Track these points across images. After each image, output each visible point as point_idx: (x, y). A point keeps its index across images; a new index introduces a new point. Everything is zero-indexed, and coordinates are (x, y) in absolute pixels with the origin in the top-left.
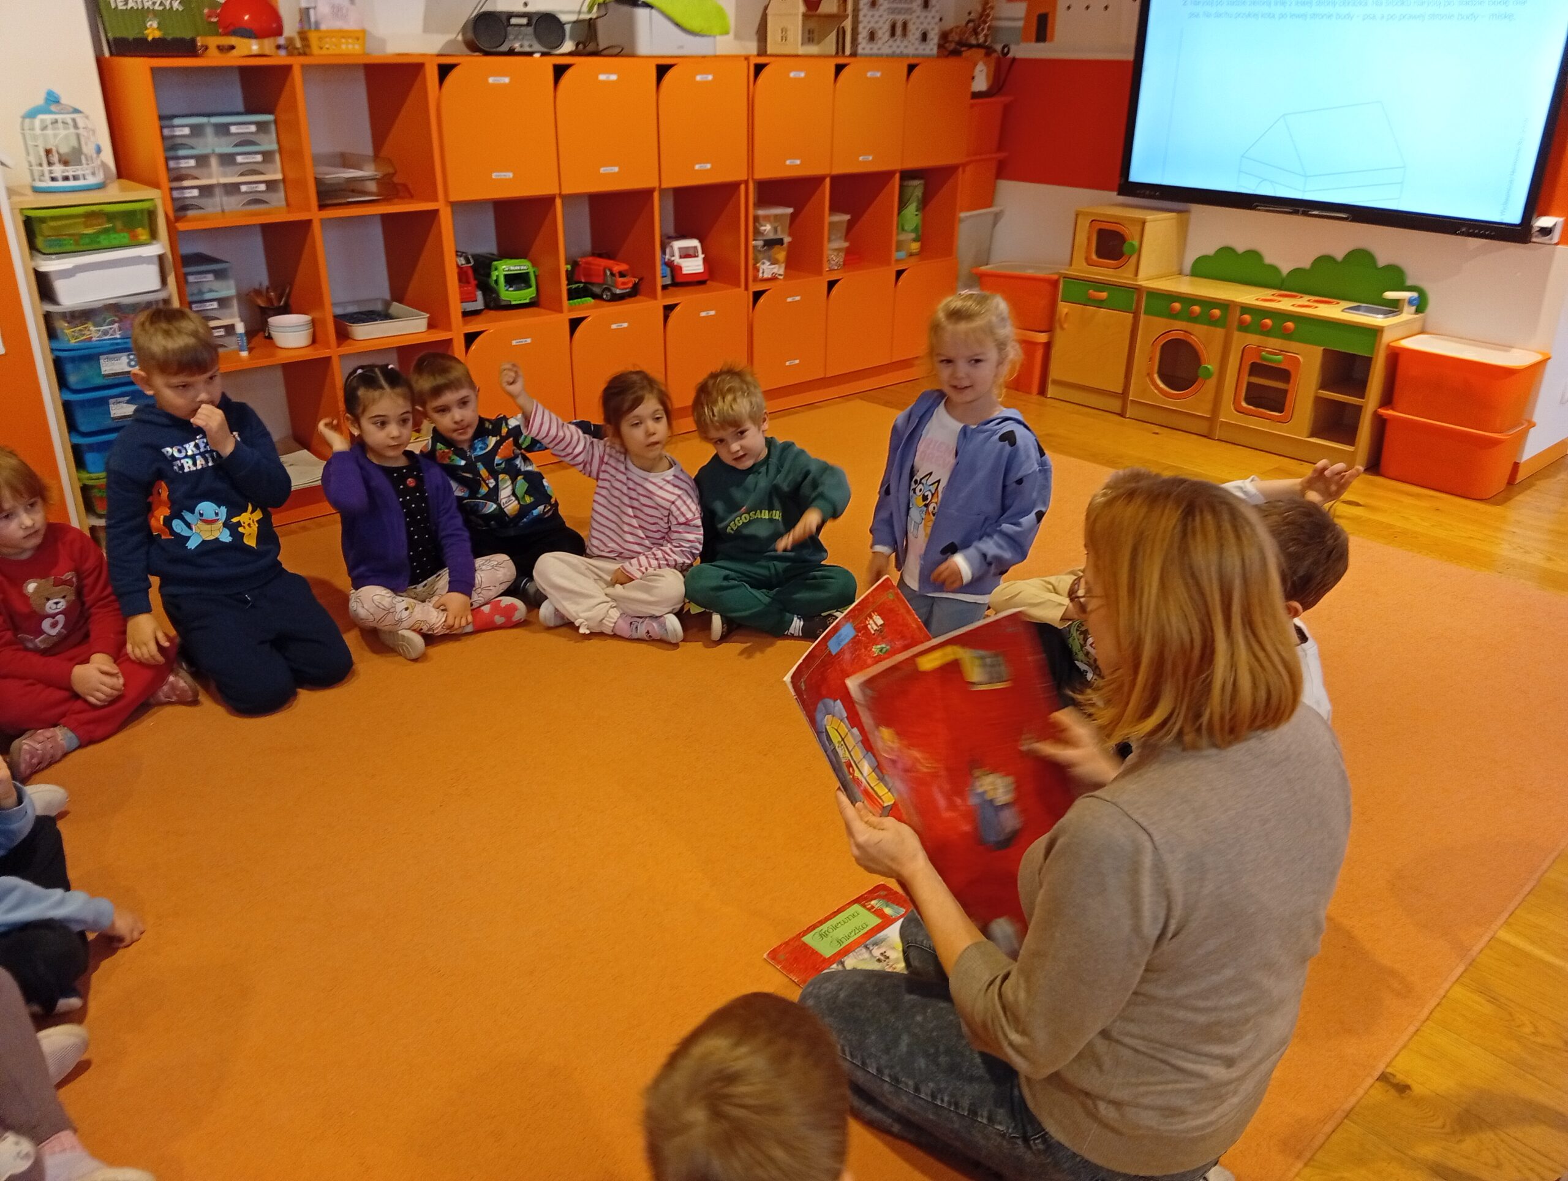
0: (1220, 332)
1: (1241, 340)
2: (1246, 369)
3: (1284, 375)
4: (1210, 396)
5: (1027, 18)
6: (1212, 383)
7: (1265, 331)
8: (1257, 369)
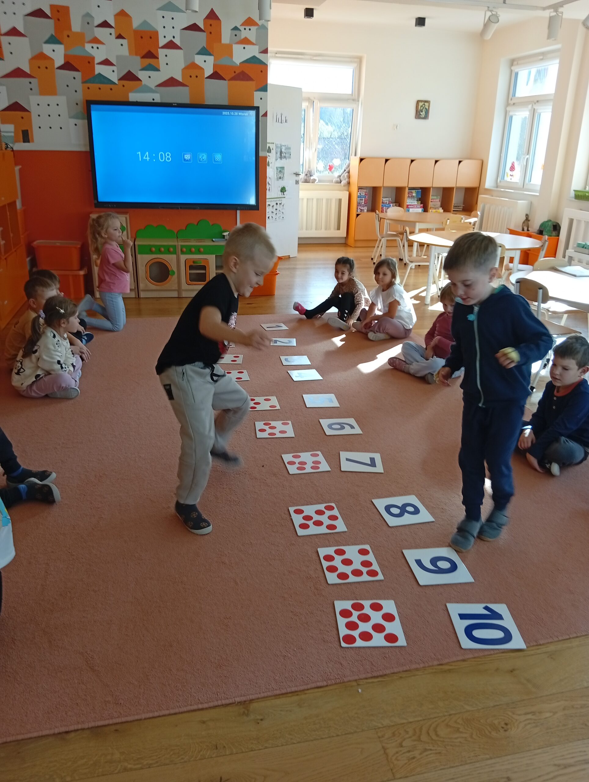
0: (174, 256)
1: (183, 258)
2: (188, 268)
3: (204, 268)
4: (176, 281)
5: (16, 132)
6: (175, 276)
7: (191, 252)
8: (191, 268)
